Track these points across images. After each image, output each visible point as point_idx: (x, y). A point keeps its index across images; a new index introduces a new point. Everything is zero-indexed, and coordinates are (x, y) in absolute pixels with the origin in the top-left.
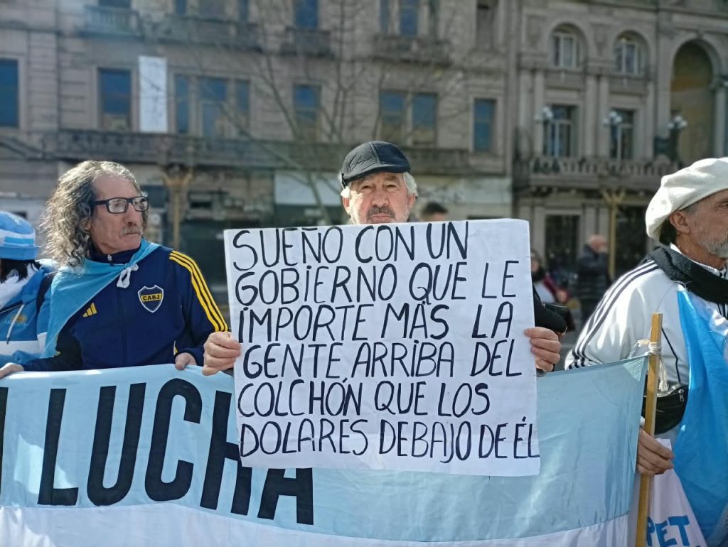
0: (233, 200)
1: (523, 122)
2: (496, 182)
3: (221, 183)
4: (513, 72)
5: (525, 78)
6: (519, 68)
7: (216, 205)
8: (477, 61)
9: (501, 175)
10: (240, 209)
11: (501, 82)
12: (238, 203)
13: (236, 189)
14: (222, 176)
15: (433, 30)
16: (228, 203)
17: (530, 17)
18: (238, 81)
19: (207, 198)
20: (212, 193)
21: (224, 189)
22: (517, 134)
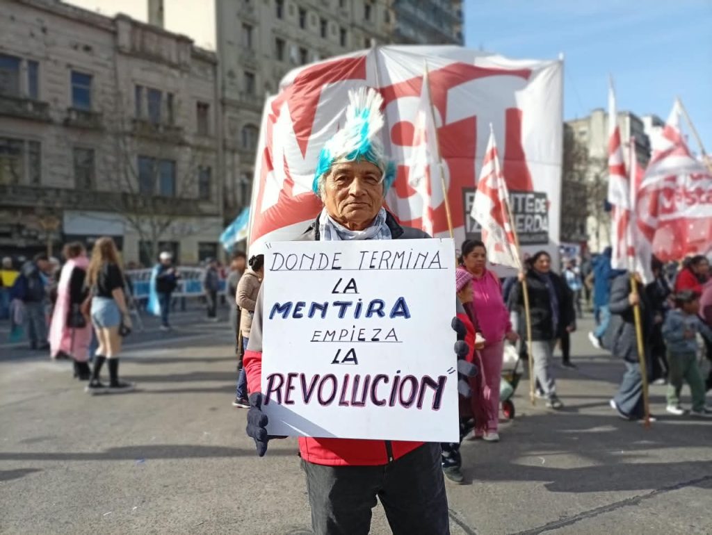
0: (29, 231)
1: (229, 183)
2: (213, 220)
3: (19, 218)
4: (221, 150)
5: (228, 155)
6: (225, 148)
7: (15, 235)
8: (198, 141)
9: (216, 215)
10: (35, 238)
11: (213, 156)
12: (33, 233)
13: (31, 223)
14: (20, 213)
15: (171, 119)
16: (25, 233)
17: (231, 118)
18: (31, 143)
19: (7, 230)
20: (11, 226)
21: (22, 223)
22: (225, 188)
